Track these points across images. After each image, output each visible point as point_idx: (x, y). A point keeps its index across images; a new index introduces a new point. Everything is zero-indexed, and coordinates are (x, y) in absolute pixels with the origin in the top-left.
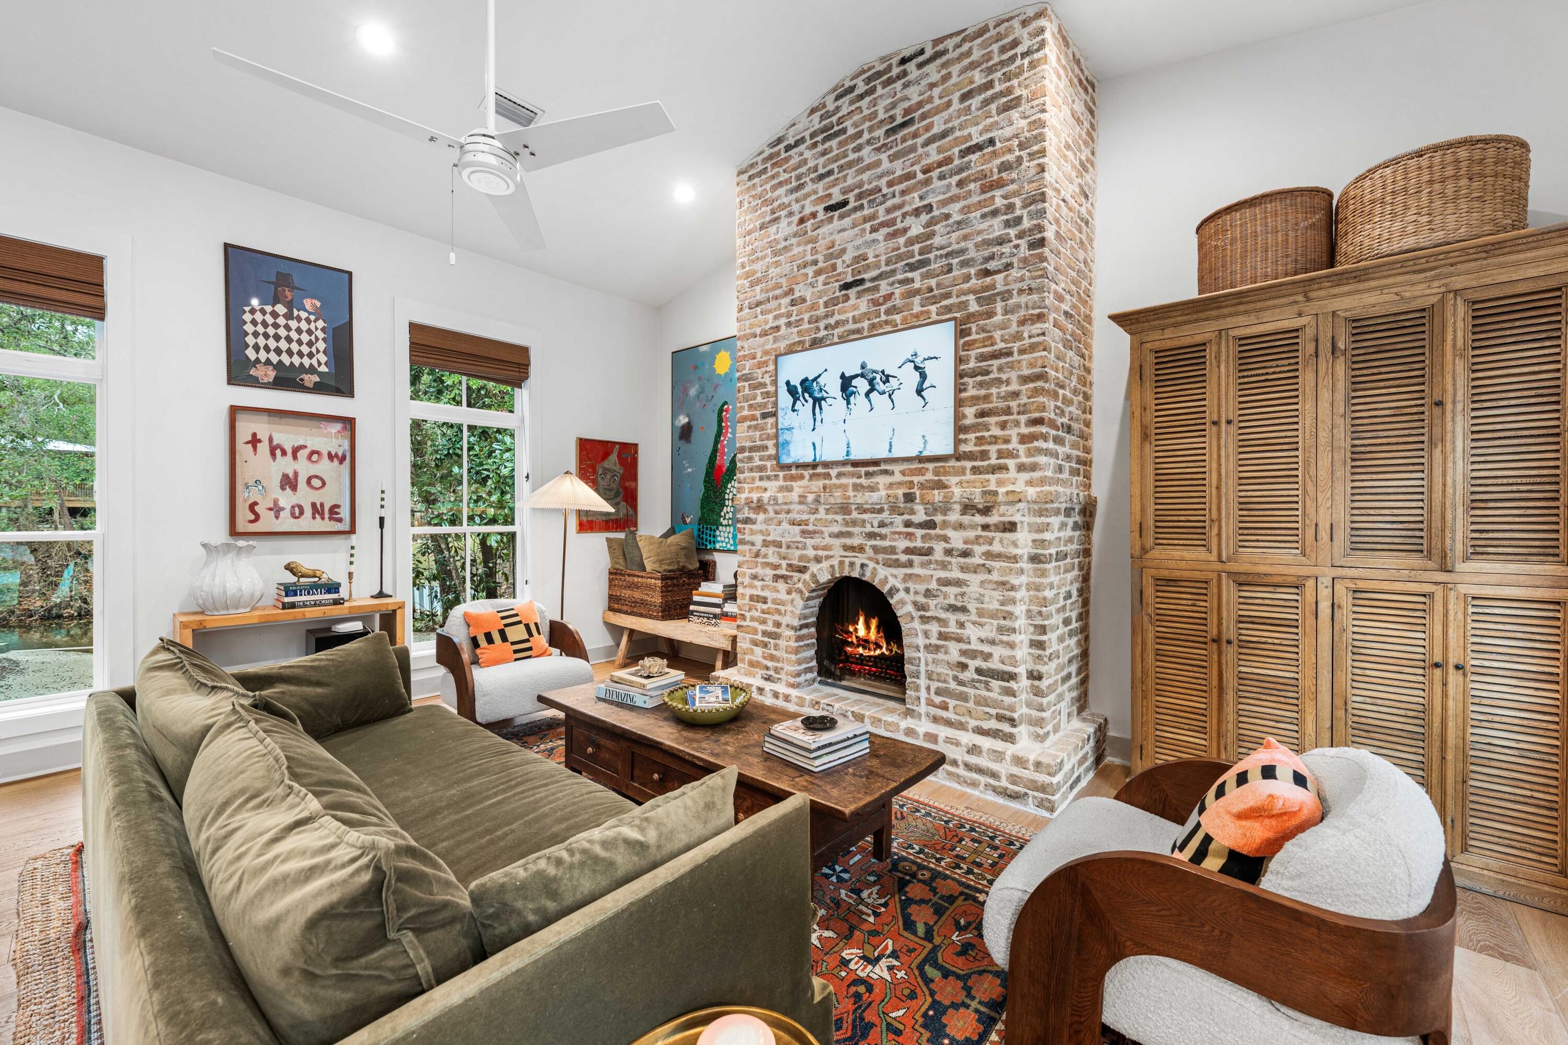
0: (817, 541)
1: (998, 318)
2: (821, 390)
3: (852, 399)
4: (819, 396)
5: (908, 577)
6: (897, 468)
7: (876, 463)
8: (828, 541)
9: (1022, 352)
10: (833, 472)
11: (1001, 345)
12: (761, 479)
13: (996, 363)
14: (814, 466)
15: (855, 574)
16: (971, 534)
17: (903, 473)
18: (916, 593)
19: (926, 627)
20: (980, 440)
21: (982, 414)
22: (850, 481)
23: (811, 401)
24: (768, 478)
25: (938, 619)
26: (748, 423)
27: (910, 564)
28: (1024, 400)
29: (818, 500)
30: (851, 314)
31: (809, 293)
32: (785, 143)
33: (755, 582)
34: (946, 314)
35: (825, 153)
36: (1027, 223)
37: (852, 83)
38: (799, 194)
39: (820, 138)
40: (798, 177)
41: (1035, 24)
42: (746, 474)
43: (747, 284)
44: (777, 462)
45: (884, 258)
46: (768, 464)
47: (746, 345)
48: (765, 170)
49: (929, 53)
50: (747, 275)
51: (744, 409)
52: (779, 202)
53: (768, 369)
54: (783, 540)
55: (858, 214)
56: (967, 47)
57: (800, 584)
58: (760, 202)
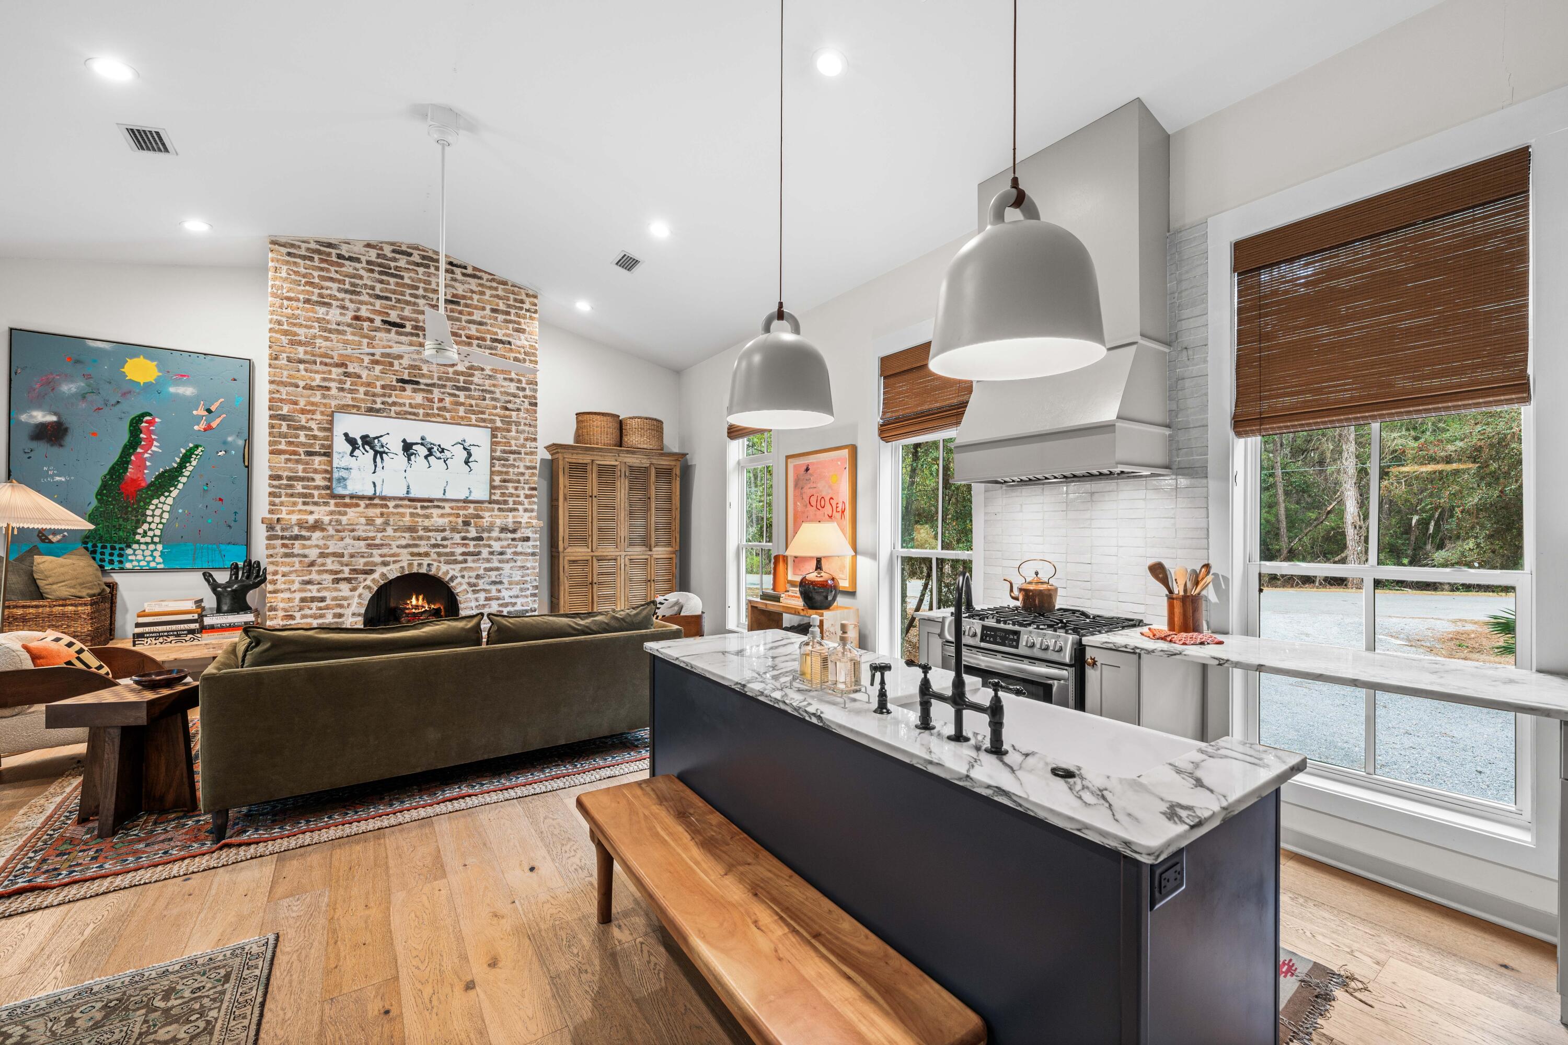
0: (385, 551)
1: (513, 434)
2: (382, 446)
3: (413, 457)
4: (382, 450)
5: (462, 570)
6: (447, 505)
7: (431, 501)
8: (395, 550)
9: (526, 454)
10: (391, 504)
11: (514, 448)
12: (304, 503)
13: (512, 456)
14: (370, 498)
15: (423, 570)
16: (505, 543)
17: (452, 508)
18: (470, 577)
19: (477, 595)
20: (503, 494)
21: (505, 481)
22: (408, 511)
23: (372, 452)
24: (316, 504)
25: (484, 590)
26: (287, 456)
27: (465, 561)
28: (527, 477)
29: (387, 523)
30: (407, 402)
31: (364, 374)
32: (338, 252)
33: (309, 587)
34: (482, 423)
35: (382, 282)
36: (528, 393)
37: (409, 250)
38: (354, 297)
39: (377, 269)
40: (353, 285)
41: (532, 299)
42: (283, 499)
43: (284, 340)
44: (328, 492)
45: (436, 375)
46: (316, 493)
47: (283, 390)
48: (311, 259)
49: (469, 271)
50: (286, 333)
51: (280, 443)
52: (329, 292)
53: (314, 417)
54: (346, 552)
55: (414, 339)
56: (495, 285)
57: (368, 583)
58: (303, 280)
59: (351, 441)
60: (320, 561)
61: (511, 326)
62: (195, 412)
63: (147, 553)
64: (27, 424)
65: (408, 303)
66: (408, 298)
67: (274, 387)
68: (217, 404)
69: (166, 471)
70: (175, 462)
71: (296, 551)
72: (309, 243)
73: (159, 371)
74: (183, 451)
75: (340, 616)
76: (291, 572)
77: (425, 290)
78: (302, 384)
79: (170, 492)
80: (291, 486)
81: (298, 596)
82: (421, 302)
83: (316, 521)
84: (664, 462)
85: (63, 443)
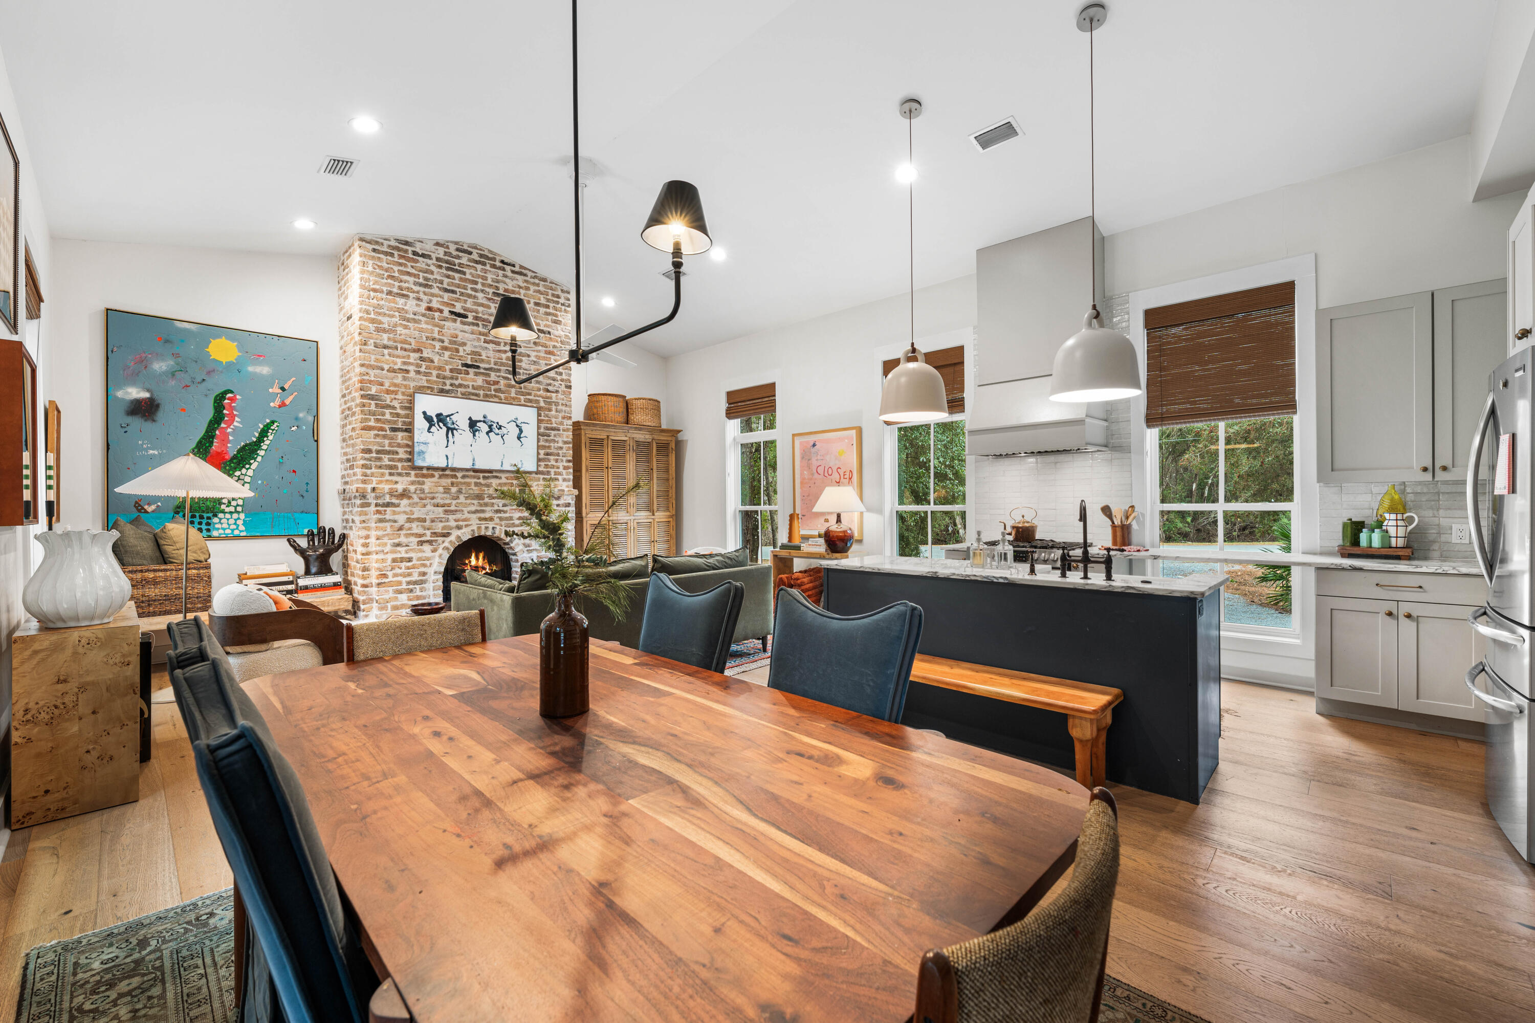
0: (458, 516)
1: (553, 413)
2: (453, 423)
3: (477, 433)
4: (453, 426)
6: (503, 476)
7: (490, 471)
8: (467, 515)
9: (564, 430)
10: (459, 475)
11: (554, 425)
12: (391, 474)
13: (553, 433)
14: (443, 469)
15: (489, 533)
17: (507, 478)
20: (546, 466)
21: (547, 454)
22: (473, 481)
23: (445, 429)
24: (400, 474)
25: (536, 550)
26: (376, 432)
28: (564, 451)
29: (460, 491)
30: (471, 384)
31: (436, 359)
32: (414, 249)
33: (399, 549)
34: (529, 403)
35: (448, 277)
36: (564, 377)
37: (469, 249)
38: (427, 290)
39: (444, 265)
40: (426, 279)
41: (566, 295)
42: (373, 470)
43: (372, 327)
44: (410, 464)
45: (493, 360)
46: (400, 465)
47: (372, 372)
48: (392, 255)
49: (517, 269)
50: (373, 321)
51: (370, 420)
52: (406, 285)
53: (397, 397)
54: (427, 517)
55: (475, 328)
56: (537, 281)
57: (446, 544)
58: (386, 274)
59: (428, 419)
60: (407, 525)
61: (550, 318)
62: (271, 390)
63: (232, 521)
64: (123, 400)
65: (469, 296)
66: (470, 292)
67: (363, 370)
68: (290, 382)
69: (246, 445)
70: (255, 436)
71: (388, 517)
72: (389, 240)
73: (239, 351)
74: (261, 426)
75: (424, 574)
76: (384, 536)
77: (483, 285)
78: (386, 367)
79: (251, 464)
80: (380, 459)
81: (390, 557)
82: (480, 295)
83: (404, 490)
84: (663, 438)
85: (155, 418)
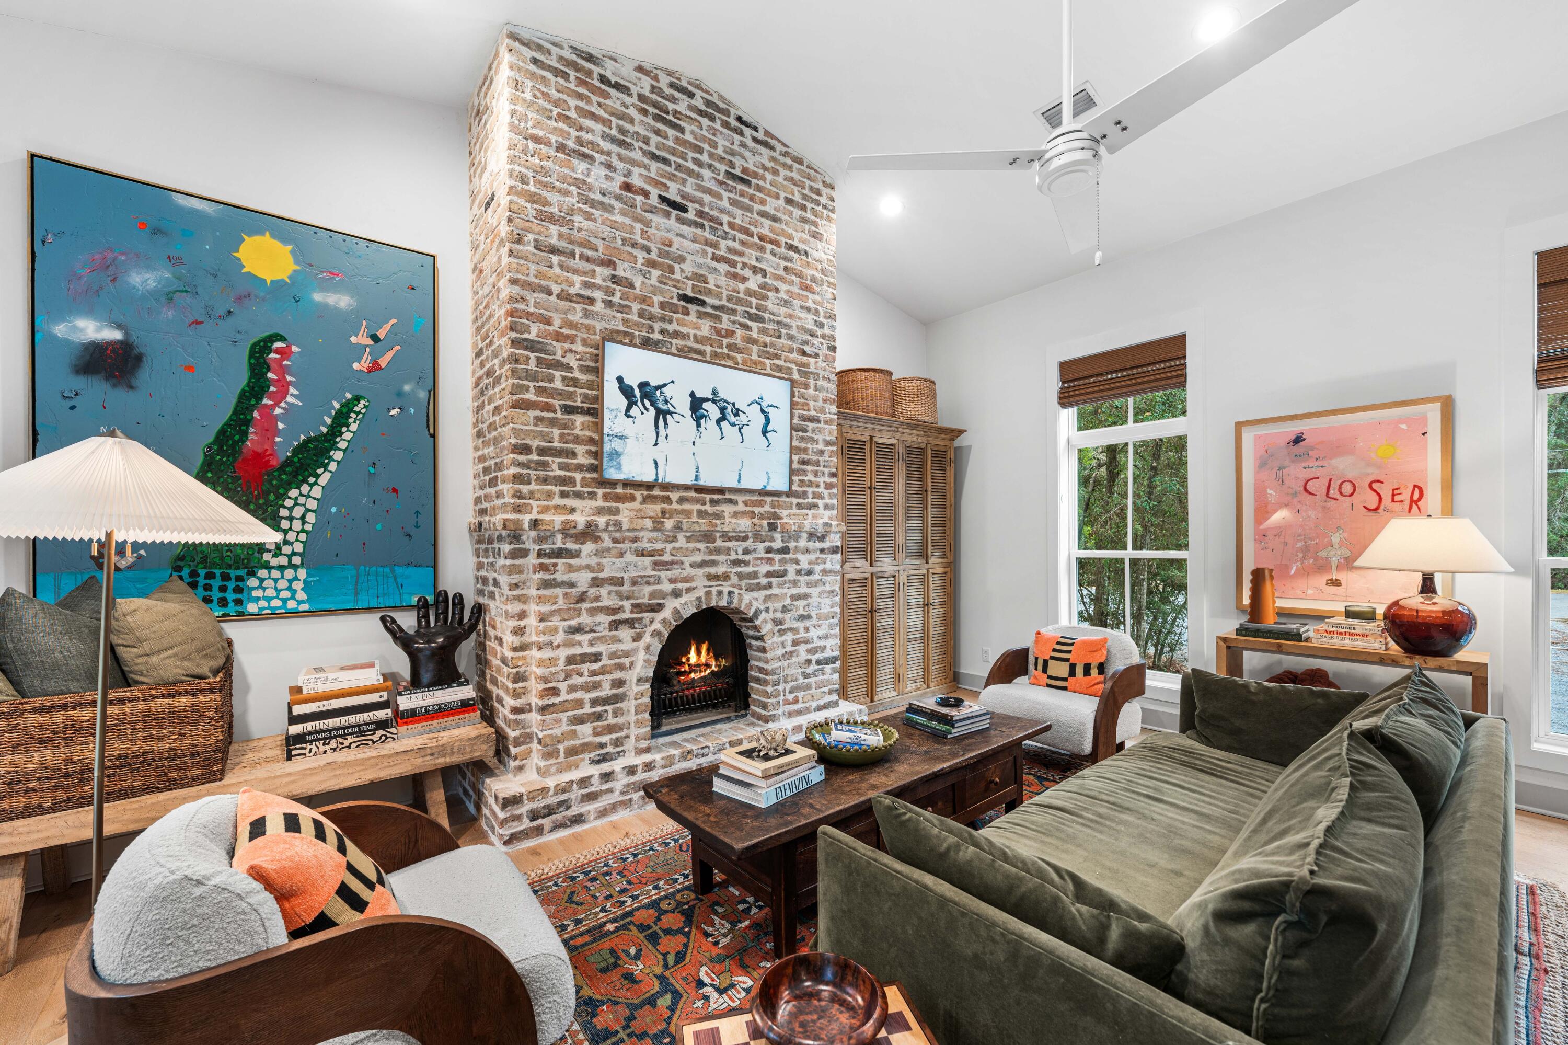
0: (676, 572)
1: (811, 391)
2: (666, 402)
3: (702, 421)
4: (665, 407)
5: (768, 598)
6: (740, 498)
7: (721, 491)
8: (689, 571)
9: (826, 422)
10: (674, 496)
11: (813, 413)
12: (563, 495)
13: (811, 426)
14: (649, 486)
15: (723, 603)
16: (813, 557)
17: (746, 503)
18: (775, 611)
19: (783, 638)
20: (802, 482)
21: (804, 462)
22: (696, 507)
23: (652, 411)
24: (578, 495)
25: (791, 629)
26: (538, 413)
27: (770, 586)
28: (827, 457)
29: (678, 527)
30: (692, 332)
31: (638, 281)
32: (603, 72)
33: (578, 637)
34: (779, 372)
35: (658, 132)
36: (826, 331)
37: (691, 88)
38: (623, 152)
39: (651, 110)
40: (622, 131)
41: (829, 191)
42: (533, 486)
43: (531, 209)
44: (595, 475)
45: (725, 293)
46: (578, 477)
47: (531, 297)
48: (565, 76)
49: (760, 135)
50: (533, 198)
51: (527, 389)
52: (589, 137)
53: (574, 347)
54: (626, 576)
55: (699, 231)
56: (789, 161)
57: (657, 626)
58: (556, 111)
59: (626, 390)
60: (592, 592)
61: (807, 227)
62: (353, 339)
63: (283, 584)
64: (67, 342)
65: (690, 172)
66: (690, 165)
67: (516, 290)
68: (387, 327)
69: (309, 440)
70: (325, 424)
71: (559, 577)
72: (562, 48)
73: (297, 262)
74: (337, 405)
75: (620, 683)
76: (552, 613)
77: (711, 155)
78: (556, 289)
79: (317, 476)
80: (544, 465)
81: (563, 653)
82: (706, 173)
83: (589, 525)
84: (939, 442)
85: (134, 382)
